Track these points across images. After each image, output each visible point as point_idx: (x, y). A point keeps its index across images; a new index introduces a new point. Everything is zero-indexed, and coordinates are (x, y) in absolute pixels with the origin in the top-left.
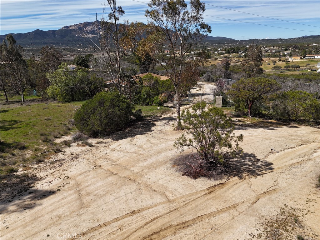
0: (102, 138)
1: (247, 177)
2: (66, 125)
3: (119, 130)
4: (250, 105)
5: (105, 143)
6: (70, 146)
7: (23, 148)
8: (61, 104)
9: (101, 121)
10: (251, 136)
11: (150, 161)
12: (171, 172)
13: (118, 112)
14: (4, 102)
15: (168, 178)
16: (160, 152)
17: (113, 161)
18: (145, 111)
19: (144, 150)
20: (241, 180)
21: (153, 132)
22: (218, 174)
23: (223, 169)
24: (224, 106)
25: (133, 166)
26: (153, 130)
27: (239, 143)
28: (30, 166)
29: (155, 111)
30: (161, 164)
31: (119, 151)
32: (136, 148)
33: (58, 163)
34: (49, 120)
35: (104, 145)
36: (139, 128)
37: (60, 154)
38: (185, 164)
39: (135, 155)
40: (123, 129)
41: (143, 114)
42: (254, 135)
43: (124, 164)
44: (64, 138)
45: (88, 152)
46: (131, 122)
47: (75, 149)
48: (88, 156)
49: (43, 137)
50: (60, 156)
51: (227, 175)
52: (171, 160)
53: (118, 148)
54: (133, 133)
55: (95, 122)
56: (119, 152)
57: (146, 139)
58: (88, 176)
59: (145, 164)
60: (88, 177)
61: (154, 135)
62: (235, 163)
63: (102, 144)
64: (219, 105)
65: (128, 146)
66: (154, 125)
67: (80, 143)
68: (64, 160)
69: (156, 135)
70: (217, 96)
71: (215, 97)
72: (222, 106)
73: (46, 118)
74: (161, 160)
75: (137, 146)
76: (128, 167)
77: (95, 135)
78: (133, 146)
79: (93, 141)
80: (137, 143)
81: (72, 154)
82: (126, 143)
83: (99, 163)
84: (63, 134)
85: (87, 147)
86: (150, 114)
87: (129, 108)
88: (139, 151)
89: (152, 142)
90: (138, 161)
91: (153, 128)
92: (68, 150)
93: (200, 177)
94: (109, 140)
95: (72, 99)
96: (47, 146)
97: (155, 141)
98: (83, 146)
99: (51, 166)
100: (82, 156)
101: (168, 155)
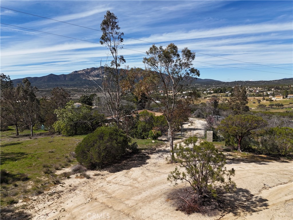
0: (100, 171)
1: (242, 214)
2: (67, 157)
3: (116, 163)
4: (239, 140)
5: (102, 175)
6: (69, 178)
7: (27, 179)
8: (64, 138)
9: (100, 154)
10: (243, 171)
11: (144, 194)
12: (165, 206)
13: (116, 145)
14: (15, 135)
15: (162, 213)
16: (154, 185)
17: (108, 193)
18: (140, 144)
19: (139, 183)
20: (236, 217)
21: (148, 165)
22: (211, 210)
23: (217, 204)
24: (215, 141)
25: (128, 199)
26: (148, 163)
27: (231, 177)
28: (30, 197)
29: (150, 144)
30: (155, 197)
31: (114, 183)
32: (132, 180)
33: (56, 195)
34: (52, 152)
35: (101, 177)
36: (134, 160)
37: (59, 185)
38: (179, 198)
39: (130, 188)
40: (119, 161)
41: (139, 147)
42: (246, 169)
43: (119, 196)
44: (64, 170)
45: (85, 184)
46: (127, 155)
47: (74, 181)
48: (85, 188)
49: (45, 169)
50: (59, 188)
51: (221, 211)
52: (165, 194)
53: (113, 181)
54: (128, 166)
55: (93, 155)
56: (115, 185)
57: (141, 172)
58: (83, 209)
59: (139, 197)
60: (83, 211)
61: (148, 167)
62: (228, 198)
63: (99, 177)
64: (210, 140)
65: (124, 179)
66: (149, 158)
67: (79, 174)
68: (62, 191)
69: (151, 168)
70: (208, 131)
71: (206, 132)
72: (213, 141)
73: (50, 150)
74: (155, 194)
75: (132, 178)
76: (123, 200)
77: (93, 167)
78: (128, 179)
79: (91, 173)
80: (133, 175)
81: (70, 186)
82: (121, 175)
83: (95, 195)
84: (64, 166)
85: (85, 179)
86: (145, 147)
87: (125, 141)
88: (133, 184)
89: (147, 175)
90: (132, 194)
91: (148, 161)
92: (67, 182)
93: (194, 212)
94: (106, 172)
95: (75, 133)
96: (48, 177)
97: (149, 174)
98: (81, 178)
99: (50, 198)
100: (80, 188)
101: (162, 188)
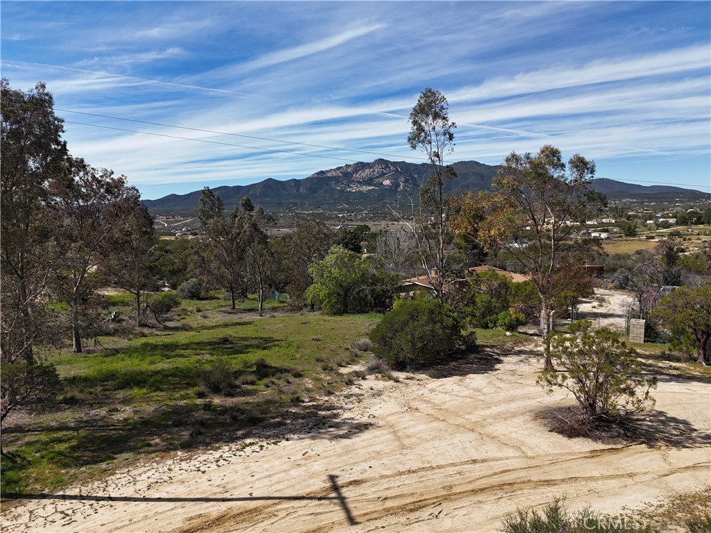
0: (412, 372)
1: (663, 448)
2: (348, 349)
3: (438, 364)
4: (702, 340)
5: (419, 380)
6: (364, 379)
7: (298, 375)
8: (326, 318)
9: (414, 345)
11: (495, 410)
12: (530, 425)
13: (441, 331)
14: (228, 309)
15: (526, 432)
16: (511, 400)
17: (434, 404)
18: (482, 337)
19: (484, 395)
20: (651, 450)
21: (498, 372)
22: (610, 437)
23: (622, 432)
24: (650, 341)
25: (469, 413)
26: (498, 370)
28: (317, 397)
29: (501, 338)
30: (514, 415)
31: (442, 393)
32: (471, 391)
33: (354, 398)
34: (318, 340)
35: (417, 382)
36: (472, 363)
37: (354, 387)
38: (555, 418)
39: (469, 400)
40: (443, 362)
41: (479, 342)
42: (698, 392)
43: (453, 409)
44: (351, 367)
45: (394, 389)
46: (457, 353)
47: (372, 382)
48: (395, 394)
49: (320, 364)
50: (355, 390)
51: (627, 440)
52: (531, 411)
53: (440, 389)
54: (460, 371)
56: (443, 394)
57: (486, 381)
58: (402, 417)
59: (488, 412)
60: (402, 419)
61: (500, 376)
62: (645, 428)
63: (413, 381)
64: (638, 338)
65: (456, 388)
66: (500, 362)
67: (380, 376)
68: (362, 395)
69: (505, 377)
70: (633, 320)
71: (628, 321)
72: (645, 341)
73: (315, 337)
74: (514, 410)
75: (471, 389)
76: (460, 414)
77: (401, 367)
78: (465, 389)
79: (401, 375)
80: (472, 384)
81: (372, 389)
82: (452, 383)
83: (414, 404)
84: (350, 362)
85: (391, 383)
86: (491, 342)
87: (456, 327)
88: (475, 395)
89: (497, 386)
90: (476, 408)
91: (498, 366)
92: (366, 384)
93: (579, 436)
94: (423, 376)
95: (344, 310)
96: (330, 376)
97: (503, 385)
98: (385, 380)
99: (347, 400)
100: (387, 393)
101: (526, 404)
